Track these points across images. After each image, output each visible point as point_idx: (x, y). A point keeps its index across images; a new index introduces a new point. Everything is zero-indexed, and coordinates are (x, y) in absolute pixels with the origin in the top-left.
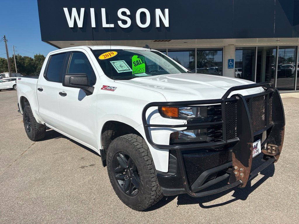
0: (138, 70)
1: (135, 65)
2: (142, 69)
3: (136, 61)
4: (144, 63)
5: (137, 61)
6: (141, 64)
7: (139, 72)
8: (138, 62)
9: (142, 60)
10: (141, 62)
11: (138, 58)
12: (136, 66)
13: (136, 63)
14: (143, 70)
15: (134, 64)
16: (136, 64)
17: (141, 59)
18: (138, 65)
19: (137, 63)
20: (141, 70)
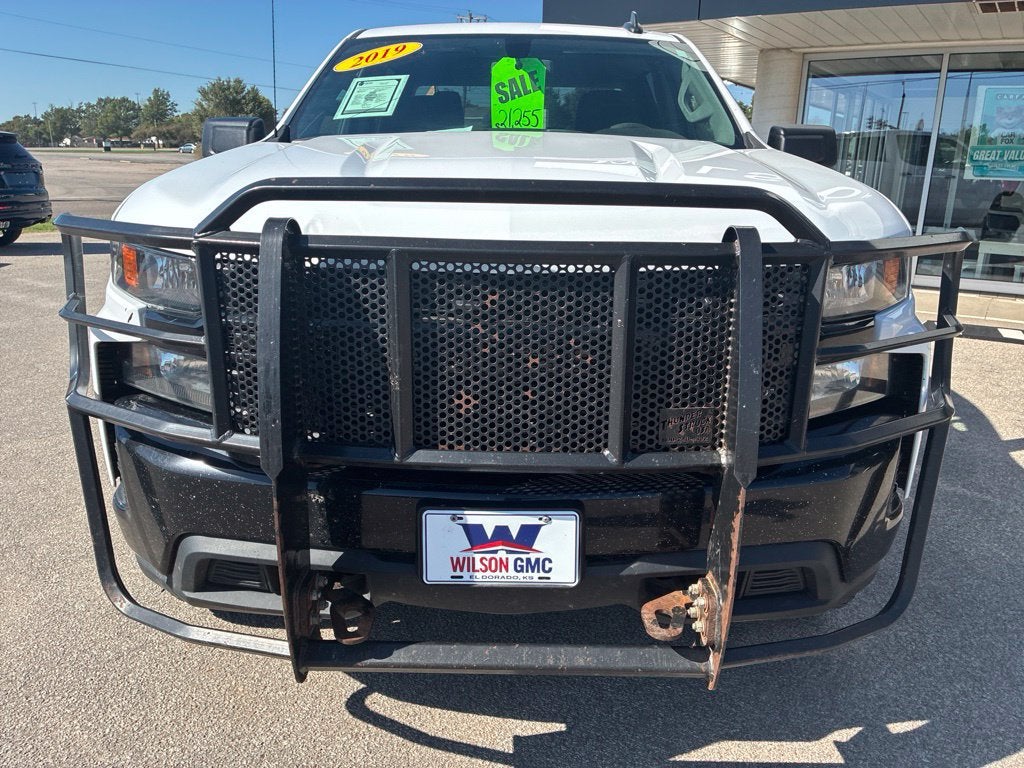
0: (515, 117)
1: (501, 99)
2: (529, 115)
3: (510, 81)
4: (540, 88)
5: (512, 81)
6: (527, 92)
7: (518, 126)
8: (517, 87)
9: (536, 76)
10: (529, 87)
11: (519, 67)
12: (507, 99)
13: (507, 89)
14: (533, 121)
15: (499, 92)
16: (504, 93)
17: (531, 75)
18: (513, 98)
19: (511, 91)
20: (524, 121)
